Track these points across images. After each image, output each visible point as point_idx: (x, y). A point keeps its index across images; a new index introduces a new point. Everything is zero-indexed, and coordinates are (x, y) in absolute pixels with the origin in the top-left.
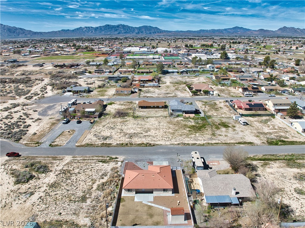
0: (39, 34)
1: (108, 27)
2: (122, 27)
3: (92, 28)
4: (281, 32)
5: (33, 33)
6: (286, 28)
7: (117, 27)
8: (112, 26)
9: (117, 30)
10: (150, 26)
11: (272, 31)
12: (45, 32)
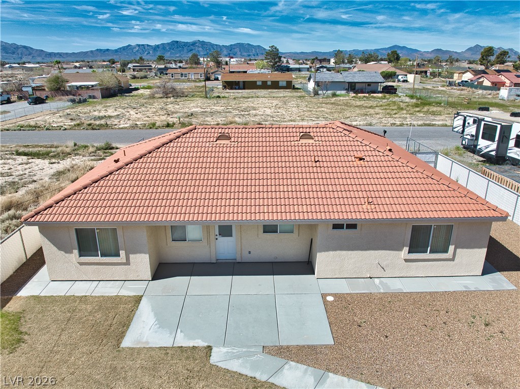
0: (57, 56)
1: (176, 45)
2: (200, 45)
3: (149, 47)
4: (472, 54)
5: (46, 55)
6: (480, 48)
7: (192, 45)
8: (183, 44)
9: (192, 50)
10: (249, 44)
11: (456, 52)
12: (67, 53)
